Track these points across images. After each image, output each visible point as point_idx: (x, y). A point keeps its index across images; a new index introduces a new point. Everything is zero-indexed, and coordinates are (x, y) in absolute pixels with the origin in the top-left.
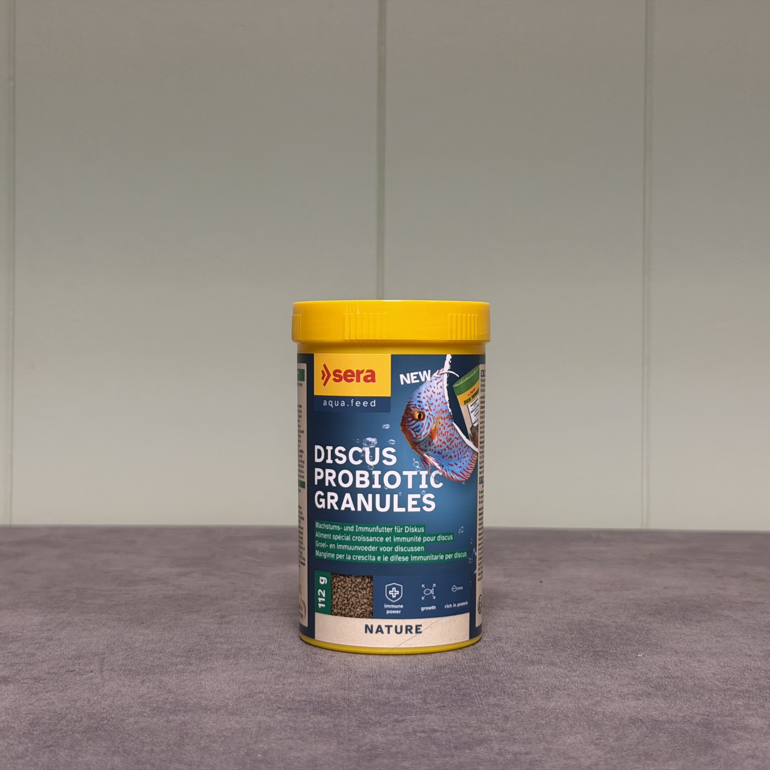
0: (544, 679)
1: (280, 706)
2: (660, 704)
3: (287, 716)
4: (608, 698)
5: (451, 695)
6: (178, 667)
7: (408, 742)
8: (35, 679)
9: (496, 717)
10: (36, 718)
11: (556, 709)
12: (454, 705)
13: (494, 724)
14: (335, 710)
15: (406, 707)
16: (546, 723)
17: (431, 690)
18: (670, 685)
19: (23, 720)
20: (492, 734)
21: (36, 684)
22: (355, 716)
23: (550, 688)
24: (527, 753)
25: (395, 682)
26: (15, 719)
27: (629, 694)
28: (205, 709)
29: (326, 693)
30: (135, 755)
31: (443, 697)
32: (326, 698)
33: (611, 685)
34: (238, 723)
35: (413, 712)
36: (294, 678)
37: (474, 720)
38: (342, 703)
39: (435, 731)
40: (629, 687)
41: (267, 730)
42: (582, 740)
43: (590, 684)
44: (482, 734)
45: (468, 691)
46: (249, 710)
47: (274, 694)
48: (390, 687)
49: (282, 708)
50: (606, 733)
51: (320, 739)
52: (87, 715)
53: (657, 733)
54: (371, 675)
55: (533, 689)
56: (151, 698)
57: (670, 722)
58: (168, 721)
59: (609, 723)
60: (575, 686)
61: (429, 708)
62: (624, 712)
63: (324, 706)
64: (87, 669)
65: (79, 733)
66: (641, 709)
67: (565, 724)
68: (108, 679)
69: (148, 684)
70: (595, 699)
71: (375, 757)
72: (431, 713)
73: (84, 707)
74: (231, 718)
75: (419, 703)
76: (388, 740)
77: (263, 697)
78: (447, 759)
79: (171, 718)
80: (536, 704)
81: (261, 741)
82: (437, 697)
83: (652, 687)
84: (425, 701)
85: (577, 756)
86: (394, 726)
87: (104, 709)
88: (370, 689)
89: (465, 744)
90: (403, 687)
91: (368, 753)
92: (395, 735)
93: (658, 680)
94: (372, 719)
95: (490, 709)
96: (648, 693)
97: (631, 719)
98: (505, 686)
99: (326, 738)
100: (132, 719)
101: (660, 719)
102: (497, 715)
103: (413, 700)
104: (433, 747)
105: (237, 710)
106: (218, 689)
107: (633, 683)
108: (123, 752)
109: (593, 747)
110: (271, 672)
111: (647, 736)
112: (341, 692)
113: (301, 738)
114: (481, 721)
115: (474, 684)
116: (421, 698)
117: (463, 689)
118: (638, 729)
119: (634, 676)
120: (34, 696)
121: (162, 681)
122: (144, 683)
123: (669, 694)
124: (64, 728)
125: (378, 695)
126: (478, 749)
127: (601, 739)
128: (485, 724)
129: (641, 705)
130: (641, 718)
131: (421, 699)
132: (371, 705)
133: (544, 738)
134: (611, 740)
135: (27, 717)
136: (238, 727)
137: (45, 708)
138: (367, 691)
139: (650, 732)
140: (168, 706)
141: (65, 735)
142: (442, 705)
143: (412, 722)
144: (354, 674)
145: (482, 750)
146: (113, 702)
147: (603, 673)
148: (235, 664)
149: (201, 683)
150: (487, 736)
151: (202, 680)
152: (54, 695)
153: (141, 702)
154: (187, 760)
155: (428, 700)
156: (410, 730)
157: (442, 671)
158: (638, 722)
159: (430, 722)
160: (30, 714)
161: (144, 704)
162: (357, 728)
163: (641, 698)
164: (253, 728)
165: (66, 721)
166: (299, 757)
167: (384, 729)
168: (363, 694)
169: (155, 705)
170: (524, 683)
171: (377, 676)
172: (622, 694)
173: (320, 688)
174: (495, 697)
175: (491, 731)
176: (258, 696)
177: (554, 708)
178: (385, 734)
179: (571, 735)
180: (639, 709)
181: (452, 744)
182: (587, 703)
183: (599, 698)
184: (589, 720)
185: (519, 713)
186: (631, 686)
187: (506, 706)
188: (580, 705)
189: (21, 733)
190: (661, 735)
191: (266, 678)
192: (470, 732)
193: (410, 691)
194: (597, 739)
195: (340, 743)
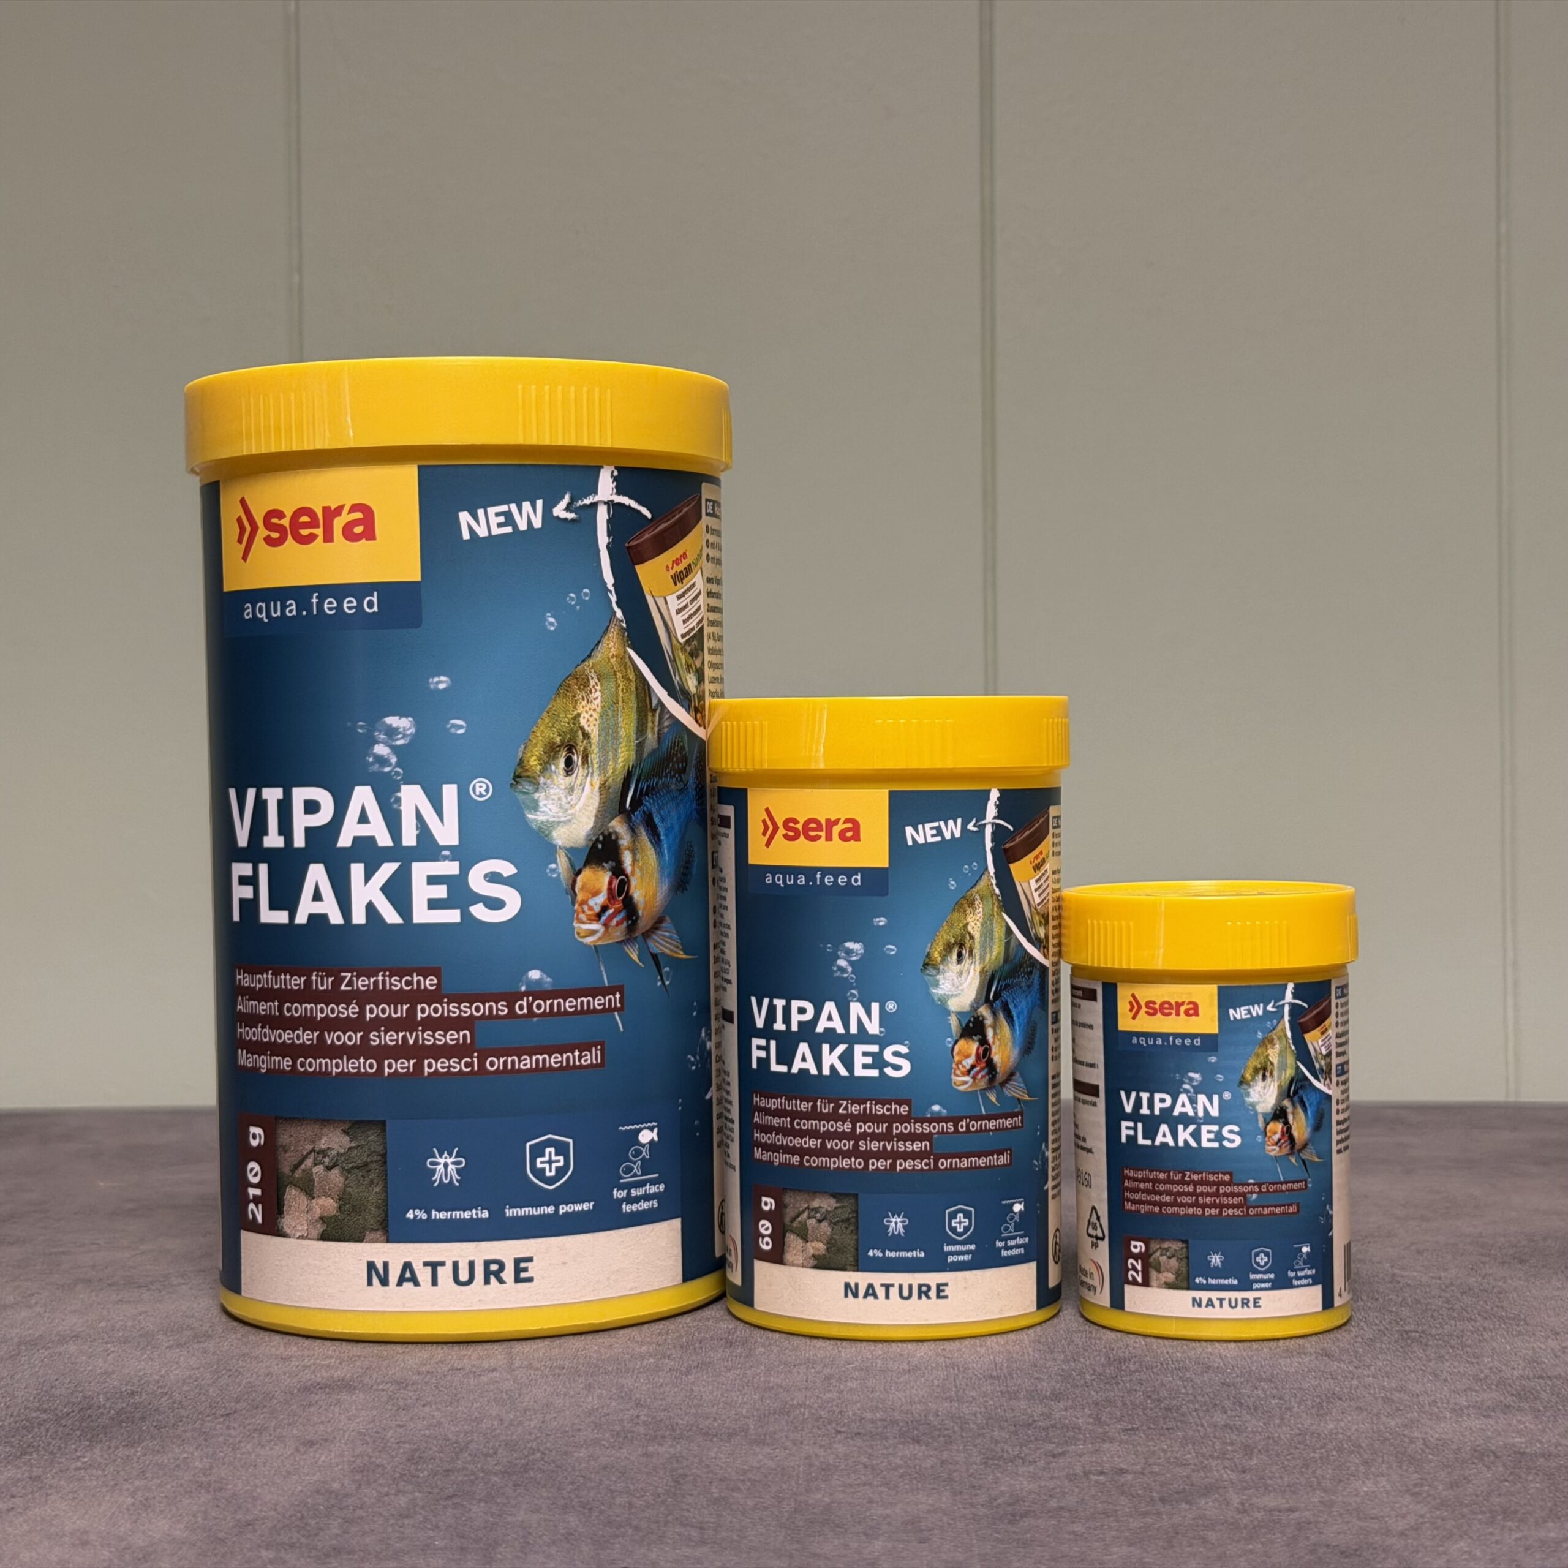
0: (1313, 1382)
1: (839, 1429)
2: (1527, 1424)
3: (855, 1446)
4: (1431, 1415)
5: (1144, 1409)
6: (645, 1362)
7: (1076, 1490)
8: (398, 1383)
9: (1229, 1448)
10: (416, 1450)
11: (1336, 1434)
12: (1152, 1426)
13: (1228, 1459)
14: (939, 1436)
15: (1065, 1430)
16: (1321, 1458)
17: (1107, 1400)
18: (1545, 1391)
19: (394, 1453)
20: (1225, 1475)
21: (402, 1391)
22: (975, 1446)
23: (1323, 1397)
24: (1290, 1510)
25: (1040, 1387)
26: (380, 1452)
27: (1469, 1406)
28: (707, 1434)
29: (918, 1406)
30: (601, 1512)
31: (1130, 1412)
32: (920, 1415)
33: (1436, 1391)
34: (772, 1459)
35: (1078, 1440)
36: (856, 1380)
37: (1190, 1453)
38: (949, 1423)
39: (1122, 1472)
40: (1469, 1394)
41: (823, 1470)
42: (1388, 1488)
43: (1396, 1390)
44: (1207, 1477)
45: (1174, 1402)
46: (786, 1437)
47: (825, 1408)
48: (1032, 1395)
49: (844, 1432)
50: (1432, 1476)
51: (920, 1485)
52: (503, 1443)
53: (1523, 1475)
54: (994, 1374)
55: (1293, 1399)
56: (608, 1414)
57: (1547, 1456)
58: (646, 1455)
59: (1435, 1458)
60: (1369, 1394)
61: (1106, 1433)
62: (1462, 1438)
63: (917, 1429)
64: (486, 1365)
65: (495, 1474)
66: (1493, 1433)
67: (1357, 1461)
68: (527, 1381)
69: (599, 1391)
70: (1409, 1416)
71: (1022, 1516)
72: (1112, 1440)
73: (495, 1430)
74: (758, 1449)
75: (1088, 1423)
76: (1040, 1487)
77: (807, 1413)
78: (1149, 1520)
79: (651, 1449)
80: (1300, 1426)
81: (818, 1489)
82: (1118, 1414)
83: (1513, 1395)
84: (1098, 1420)
85: (1382, 1514)
86: (1049, 1463)
87: (530, 1434)
88: (996, 1399)
89: (1177, 1493)
90: (1056, 1396)
91: (1010, 1509)
92: (1052, 1478)
93: (1524, 1382)
94: (1007, 1452)
95: (1217, 1434)
96: (1505, 1405)
97: (1475, 1451)
98: (1240, 1393)
99: (930, 1484)
100: (583, 1450)
101: (1528, 1450)
102: (1232, 1444)
103: (1078, 1418)
104: (1123, 1500)
105: (765, 1435)
106: (723, 1399)
107: (1477, 1388)
108: (580, 1506)
109: (1408, 1498)
110: (813, 1370)
111: (1506, 1481)
112: (946, 1404)
113: (886, 1484)
114: (1203, 1455)
115: (1183, 1391)
116: (1091, 1414)
117: (1165, 1398)
118: (1489, 1468)
119: (1477, 1375)
120: (404, 1412)
121: (623, 1386)
122: (592, 1390)
123: (1545, 1408)
124: (471, 1467)
125: (1013, 1410)
126: (1203, 1502)
127: (1422, 1485)
128: (1211, 1460)
129: (1492, 1426)
130: (1494, 1448)
131: (1090, 1416)
132: (1001, 1428)
133: (1319, 1483)
134: (1441, 1487)
135: (400, 1448)
136: (771, 1464)
137: (427, 1432)
138: (991, 1403)
139: (1511, 1473)
140: (642, 1429)
141: (472, 1477)
142: (1130, 1427)
143: (1080, 1456)
144: (964, 1372)
145: (1210, 1504)
146: (543, 1422)
147: (1421, 1370)
148: (747, 1356)
149: (692, 1390)
150: (1217, 1480)
151: (693, 1383)
152: (438, 1409)
153: (593, 1422)
154: (694, 1520)
155: (1104, 1418)
156: (1078, 1470)
157: (1124, 1368)
158: (1488, 1456)
159: (1112, 1457)
160: (404, 1443)
161: (597, 1426)
162: (982, 1467)
163: (1493, 1414)
164: (799, 1466)
165: (470, 1454)
166: (888, 1516)
167: (1031, 1468)
168: (986, 1408)
169: (618, 1428)
170: (1276, 1388)
171: (1005, 1377)
172: (1457, 1407)
173: (905, 1397)
174: (1226, 1413)
175: (1223, 1472)
176: (798, 1412)
177: (1334, 1431)
178: (1034, 1477)
179: (1368, 1479)
180: (1489, 1433)
181: (1154, 1494)
182: (1393, 1423)
183: (1416, 1414)
184: (1398, 1452)
185: (1271, 1441)
186: (1474, 1394)
187: (1246, 1428)
188: (1382, 1427)
189: (397, 1475)
190: (1530, 1478)
191: (807, 1381)
192: (1185, 1474)
193: (1070, 1403)
194: (1415, 1485)
195: (955, 1494)
